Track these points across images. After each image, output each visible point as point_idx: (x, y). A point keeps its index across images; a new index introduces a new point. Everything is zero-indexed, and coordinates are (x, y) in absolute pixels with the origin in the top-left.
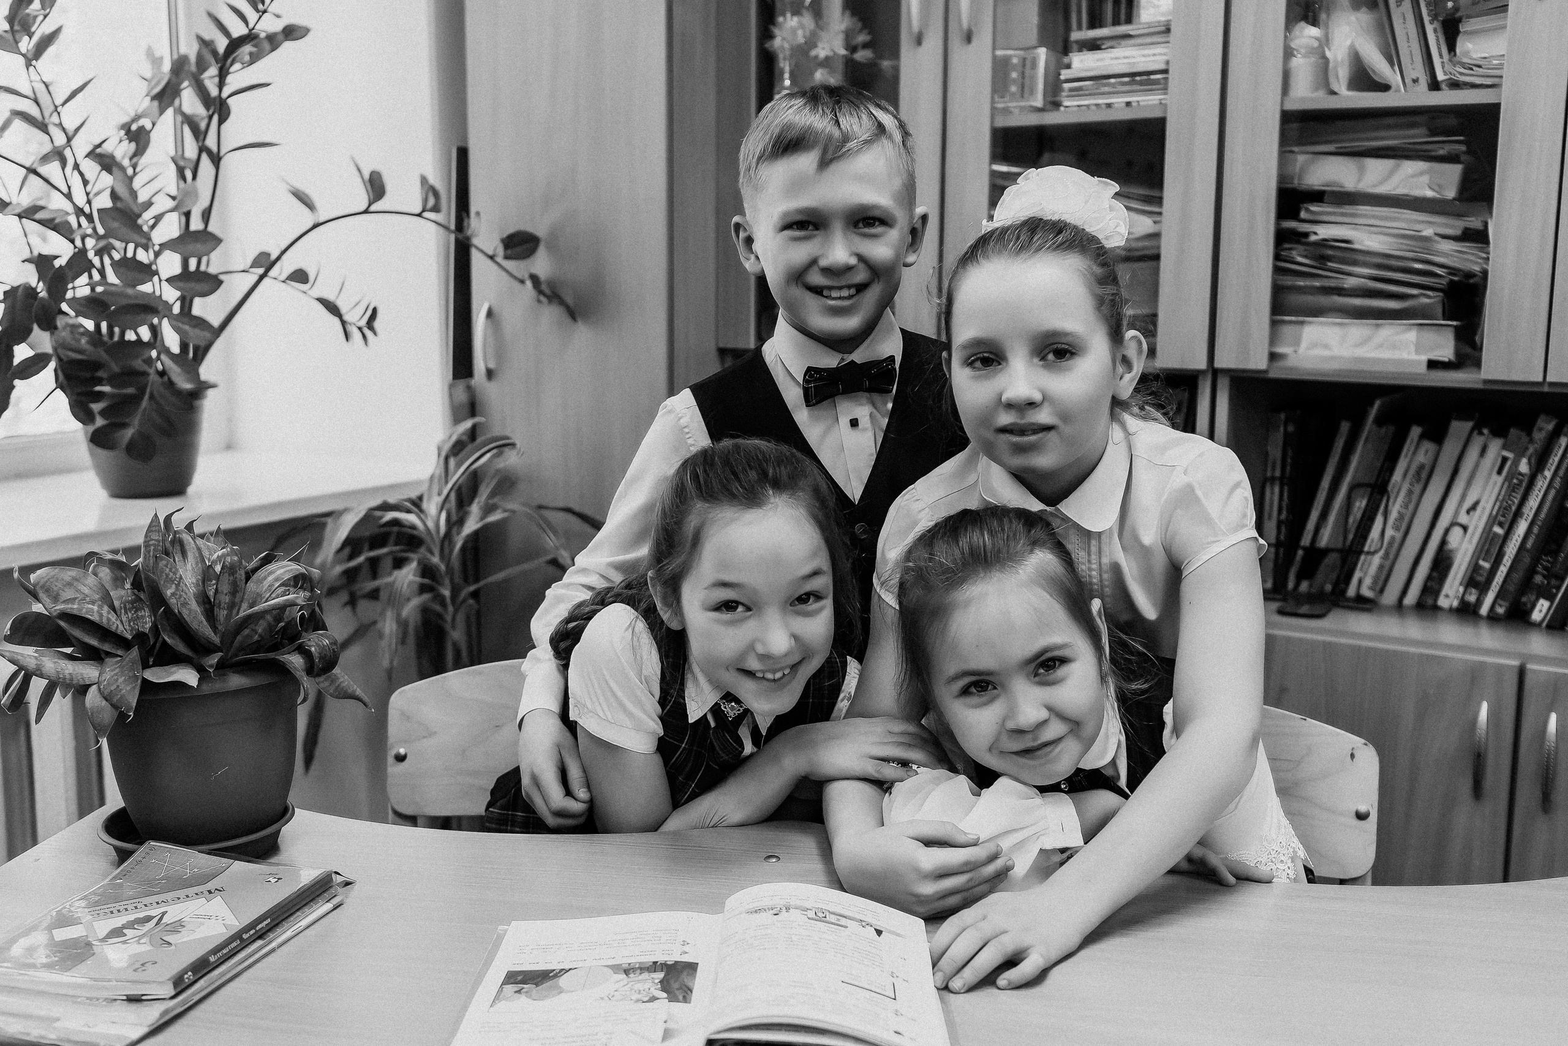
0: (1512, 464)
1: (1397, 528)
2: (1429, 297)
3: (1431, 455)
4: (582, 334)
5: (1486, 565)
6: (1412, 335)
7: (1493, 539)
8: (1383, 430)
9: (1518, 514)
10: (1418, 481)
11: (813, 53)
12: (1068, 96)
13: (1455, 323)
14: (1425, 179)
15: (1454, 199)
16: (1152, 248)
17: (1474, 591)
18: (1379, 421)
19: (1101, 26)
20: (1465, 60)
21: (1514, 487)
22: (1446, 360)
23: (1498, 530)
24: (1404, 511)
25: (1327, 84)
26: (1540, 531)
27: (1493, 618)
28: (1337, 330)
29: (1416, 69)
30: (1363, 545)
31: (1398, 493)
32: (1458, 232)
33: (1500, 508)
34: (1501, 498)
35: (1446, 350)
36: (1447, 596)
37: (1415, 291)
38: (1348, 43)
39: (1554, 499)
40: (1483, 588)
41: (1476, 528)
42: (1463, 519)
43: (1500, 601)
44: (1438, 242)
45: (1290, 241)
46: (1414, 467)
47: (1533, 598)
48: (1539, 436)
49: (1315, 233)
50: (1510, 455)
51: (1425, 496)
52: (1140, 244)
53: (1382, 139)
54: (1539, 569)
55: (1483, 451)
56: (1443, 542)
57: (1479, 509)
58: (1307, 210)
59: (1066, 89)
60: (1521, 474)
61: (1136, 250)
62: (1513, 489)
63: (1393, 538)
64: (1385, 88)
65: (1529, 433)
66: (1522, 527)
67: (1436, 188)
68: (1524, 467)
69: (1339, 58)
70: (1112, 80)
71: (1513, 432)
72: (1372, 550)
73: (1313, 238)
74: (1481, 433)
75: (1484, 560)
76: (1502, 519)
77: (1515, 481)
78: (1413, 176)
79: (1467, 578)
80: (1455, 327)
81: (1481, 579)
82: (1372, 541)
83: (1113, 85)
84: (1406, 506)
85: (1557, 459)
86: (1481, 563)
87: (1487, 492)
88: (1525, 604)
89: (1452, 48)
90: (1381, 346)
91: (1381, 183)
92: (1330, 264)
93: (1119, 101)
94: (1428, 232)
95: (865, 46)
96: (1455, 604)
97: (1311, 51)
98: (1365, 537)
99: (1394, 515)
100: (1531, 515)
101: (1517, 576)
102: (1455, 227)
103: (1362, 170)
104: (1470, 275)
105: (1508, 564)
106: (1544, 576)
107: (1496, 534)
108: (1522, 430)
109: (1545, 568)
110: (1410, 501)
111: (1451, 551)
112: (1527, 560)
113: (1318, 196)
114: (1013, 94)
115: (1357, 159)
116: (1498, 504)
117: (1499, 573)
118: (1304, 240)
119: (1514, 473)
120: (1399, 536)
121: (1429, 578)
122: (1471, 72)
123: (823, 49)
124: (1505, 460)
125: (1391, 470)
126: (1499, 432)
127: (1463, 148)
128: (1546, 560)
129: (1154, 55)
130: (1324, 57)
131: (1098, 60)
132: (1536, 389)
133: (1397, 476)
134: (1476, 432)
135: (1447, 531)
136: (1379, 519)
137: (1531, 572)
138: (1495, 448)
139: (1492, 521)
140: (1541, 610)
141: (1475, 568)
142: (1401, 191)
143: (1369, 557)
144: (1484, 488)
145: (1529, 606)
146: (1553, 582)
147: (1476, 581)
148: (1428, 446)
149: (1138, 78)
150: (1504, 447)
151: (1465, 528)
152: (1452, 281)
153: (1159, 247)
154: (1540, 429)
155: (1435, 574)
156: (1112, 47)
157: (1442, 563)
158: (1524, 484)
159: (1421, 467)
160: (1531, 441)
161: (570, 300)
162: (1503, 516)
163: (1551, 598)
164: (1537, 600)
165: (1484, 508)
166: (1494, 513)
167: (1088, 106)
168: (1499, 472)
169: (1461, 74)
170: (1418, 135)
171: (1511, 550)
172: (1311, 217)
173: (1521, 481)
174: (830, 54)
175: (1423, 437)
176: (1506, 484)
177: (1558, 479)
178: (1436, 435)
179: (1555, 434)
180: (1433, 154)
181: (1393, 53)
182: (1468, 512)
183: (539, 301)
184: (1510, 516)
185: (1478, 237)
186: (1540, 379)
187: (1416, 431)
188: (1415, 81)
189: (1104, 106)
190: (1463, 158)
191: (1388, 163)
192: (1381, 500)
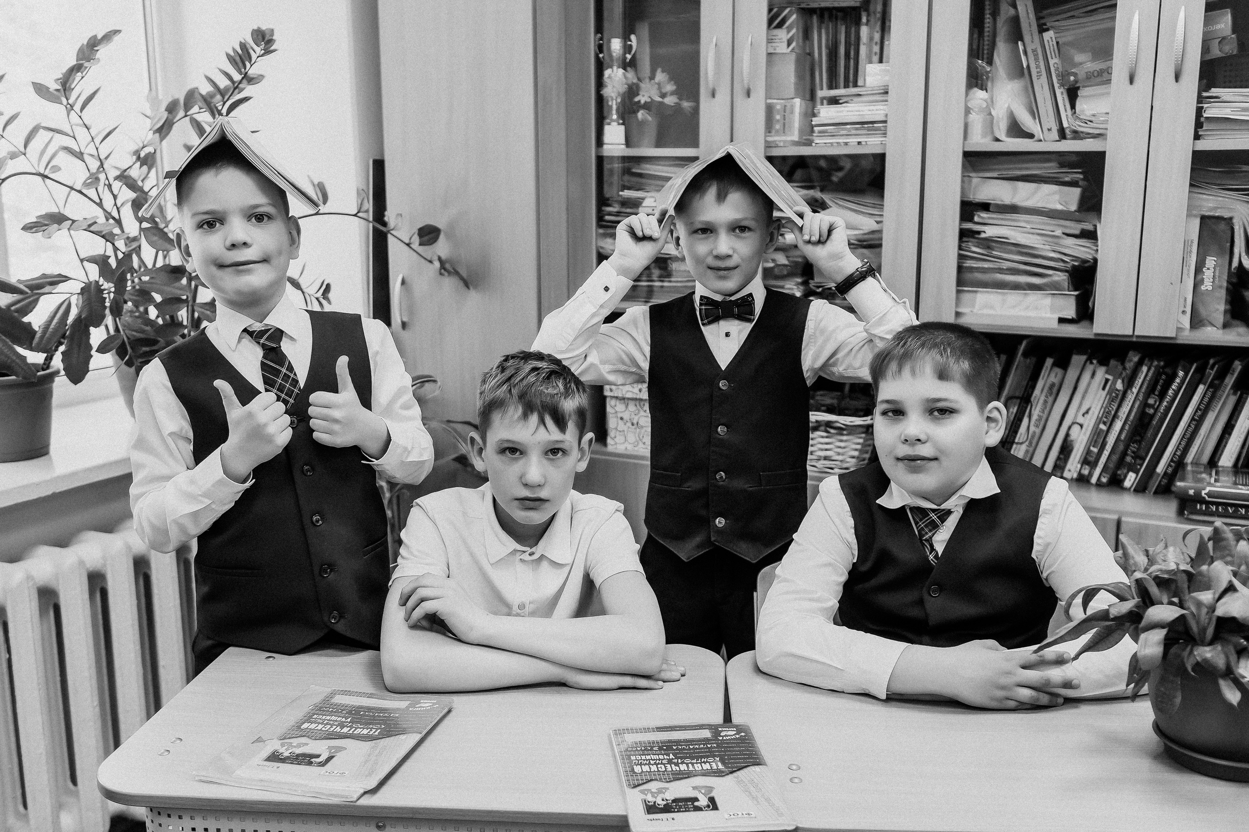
0: (1112, 383)
1: (1037, 426)
2: (1059, 276)
3: (1060, 376)
4: (474, 297)
5: (1095, 450)
6: (1048, 301)
7: (1099, 433)
8: (1029, 360)
9: (1115, 416)
10: (1051, 394)
11: (636, 99)
12: (817, 136)
13: (1076, 293)
14: (1057, 197)
15: (1075, 211)
16: (876, 239)
17: (1087, 466)
18: (1025, 355)
19: (837, 87)
20: (1081, 117)
21: (1113, 399)
22: (1070, 317)
23: (1103, 427)
24: (1041, 414)
25: (992, 132)
26: (1129, 428)
27: (1099, 485)
28: (1000, 297)
29: (1050, 121)
30: (1015, 437)
31: (1038, 402)
32: (1077, 232)
33: (1104, 413)
34: (1104, 405)
35: (1070, 312)
36: (1070, 471)
37: (1050, 272)
38: (1006, 106)
39: (1139, 406)
40: (1093, 465)
41: (1088, 426)
42: (1080, 419)
43: (1104, 474)
44: (1063, 238)
45: (968, 236)
46: (1048, 385)
47: (1125, 471)
48: (1130, 365)
49: (985, 232)
50: (1110, 377)
51: (1056, 404)
52: (866, 237)
53: (1027, 169)
54: (1129, 452)
55: (1093, 375)
56: (1067, 435)
57: (1091, 412)
58: (979, 216)
59: (816, 131)
60: (1117, 390)
61: (864, 241)
62: (1112, 400)
63: (1034, 432)
64: (1031, 136)
65: (1123, 363)
66: (1118, 425)
67: (1064, 204)
68: (1119, 385)
69: (1001, 116)
70: (848, 126)
71: (1113, 362)
72: (1021, 441)
73: (983, 235)
74: (1091, 363)
75: (1093, 446)
76: (1105, 420)
77: (1114, 395)
78: (1049, 195)
79: (1083, 457)
80: (1077, 296)
81: (1091, 459)
82: (1021, 434)
83: (849, 130)
84: (1043, 412)
85: (1141, 381)
86: (1092, 448)
87: (1096, 402)
88: (1120, 475)
89: (1073, 106)
90: (1027, 308)
91: (1028, 199)
92: (994, 252)
93: (853, 140)
94: (1058, 232)
95: (672, 93)
96: (1075, 476)
97: (981, 110)
98: (1016, 432)
99: (1035, 417)
100: (1124, 417)
101: (1115, 458)
102: (1076, 228)
103: (1015, 190)
104: (1085, 261)
105: (1109, 450)
106: (1132, 457)
107: (1101, 430)
108: (1118, 361)
109: (1133, 452)
110: (1046, 408)
111: (1072, 441)
112: (1121, 447)
113: (985, 207)
114: (777, 131)
115: (1011, 182)
116: (1103, 409)
117: (1103, 455)
118: (977, 236)
119: (1113, 390)
120: (1038, 431)
121: (1058, 458)
122: (1086, 125)
123: (643, 96)
124: (1107, 381)
125: (1033, 387)
126: (1103, 362)
127: (1081, 176)
128: (1134, 447)
129: (877, 110)
130: (990, 114)
131: (838, 112)
132: (1128, 339)
133: (1037, 392)
134: (1089, 362)
135: (1070, 428)
136: (1025, 420)
137: (1124, 454)
138: (1101, 373)
139: (1099, 421)
140: (1130, 479)
141: (1088, 452)
142: (1040, 205)
143: (1019, 446)
144: (1094, 399)
145: (1122, 477)
146: (1138, 461)
147: (1089, 461)
148: (1059, 371)
149: (866, 126)
150: (1107, 372)
151: (1081, 426)
152: (1073, 265)
153: (881, 239)
154: (1131, 361)
155: (1062, 456)
156: (846, 102)
157: (1066, 449)
158: (1120, 397)
159: (1052, 385)
160: (1124, 369)
161: (464, 274)
162: (1106, 418)
163: (1137, 472)
164: (1128, 472)
165: (1094, 413)
166: (1100, 415)
167: (832, 144)
168: (1104, 389)
169: (1080, 126)
170: (1050, 168)
171: (1111, 440)
172: (980, 221)
173: (1117, 395)
174: (649, 100)
175: (1055, 365)
176: (1108, 398)
177: (1142, 394)
178: (1063, 364)
179: (1140, 364)
180: (1061, 180)
181: (1035, 111)
182: (1083, 415)
183: (441, 274)
184: (1110, 419)
185: (1091, 235)
186: (1131, 333)
187: (1049, 362)
188: (1049, 130)
189: (842, 144)
190: (1081, 183)
191: (1033, 186)
192: (1026, 408)
